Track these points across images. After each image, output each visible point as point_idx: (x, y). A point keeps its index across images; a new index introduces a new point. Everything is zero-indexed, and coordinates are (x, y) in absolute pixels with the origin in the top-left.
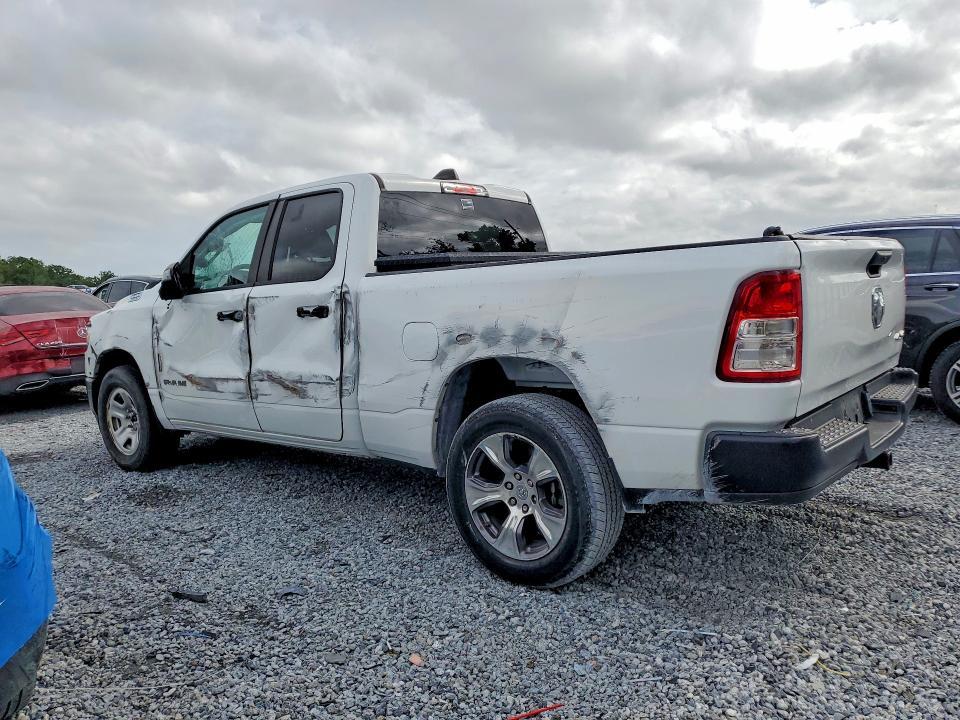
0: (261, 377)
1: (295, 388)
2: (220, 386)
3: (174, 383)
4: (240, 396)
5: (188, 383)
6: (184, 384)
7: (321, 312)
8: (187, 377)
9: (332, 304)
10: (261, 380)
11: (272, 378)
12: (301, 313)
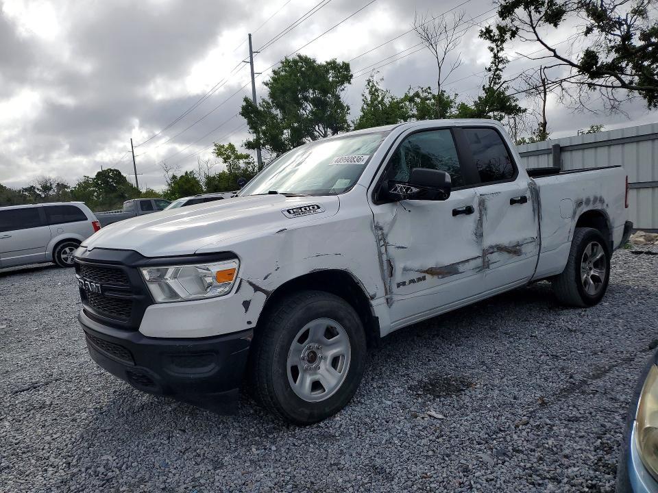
0: (491, 251)
1: (514, 250)
2: (461, 268)
3: (412, 281)
4: (478, 270)
5: (428, 277)
6: (424, 278)
7: (523, 200)
8: (425, 272)
9: (528, 195)
10: (492, 253)
11: (500, 248)
12: (513, 202)
